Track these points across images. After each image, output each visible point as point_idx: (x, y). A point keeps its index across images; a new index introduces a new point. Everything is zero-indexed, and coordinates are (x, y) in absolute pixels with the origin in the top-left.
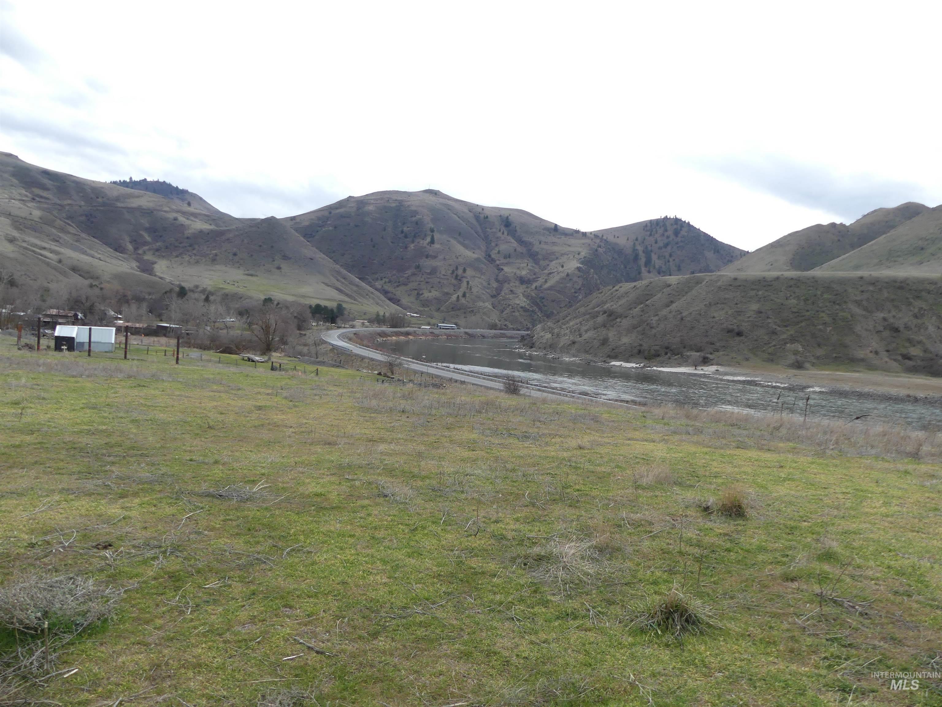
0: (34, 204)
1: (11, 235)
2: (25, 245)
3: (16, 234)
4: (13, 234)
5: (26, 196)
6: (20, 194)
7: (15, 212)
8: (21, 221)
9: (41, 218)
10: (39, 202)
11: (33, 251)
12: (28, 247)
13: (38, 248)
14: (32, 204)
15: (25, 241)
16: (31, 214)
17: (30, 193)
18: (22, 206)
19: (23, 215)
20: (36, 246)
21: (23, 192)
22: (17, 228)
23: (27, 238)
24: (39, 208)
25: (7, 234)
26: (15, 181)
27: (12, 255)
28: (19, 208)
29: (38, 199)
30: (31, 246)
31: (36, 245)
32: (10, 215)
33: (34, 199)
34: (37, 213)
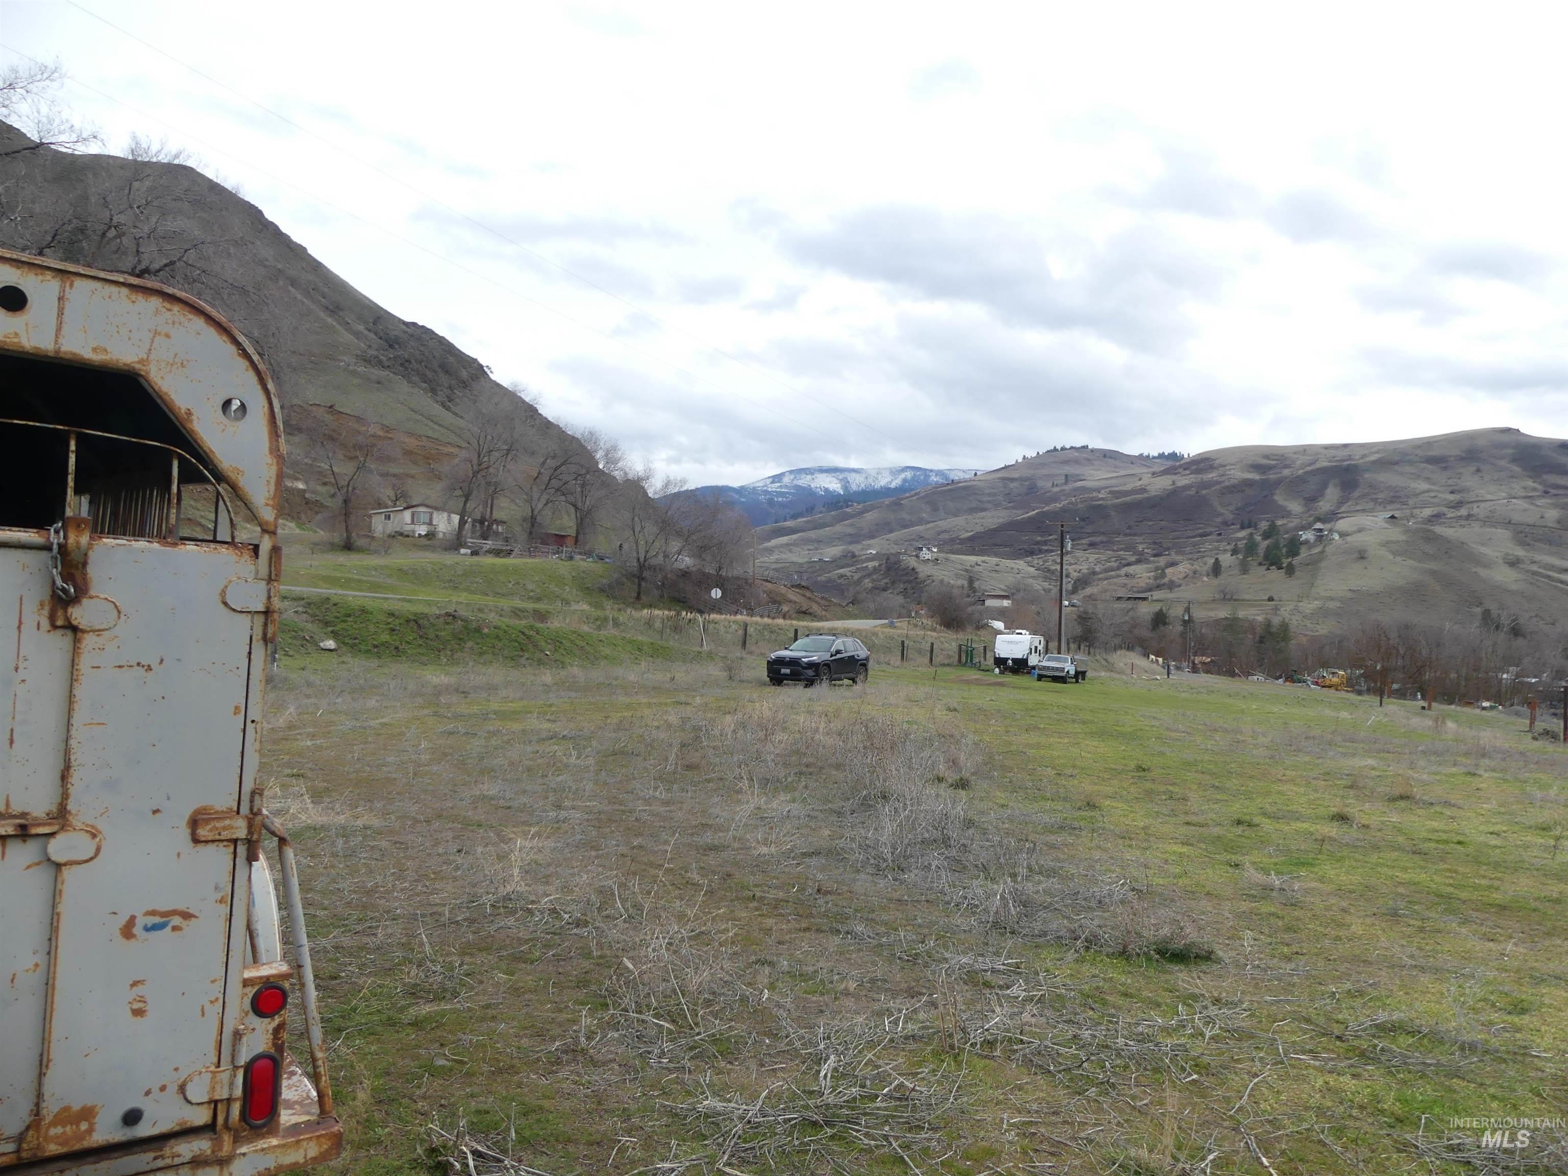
0: (1548, 501)
1: (1512, 555)
2: (1535, 568)
3: (1520, 552)
4: (1516, 553)
5: (1534, 489)
6: (1524, 488)
7: (1516, 517)
8: (1527, 530)
9: (1559, 522)
10: (1556, 495)
11: (1549, 577)
12: (1540, 570)
13: (1554, 571)
14: (1543, 500)
15: (1533, 562)
16: (1542, 517)
17: (1540, 483)
18: (1526, 506)
19: (1530, 521)
20: (1552, 568)
21: (1530, 483)
22: (1523, 543)
23: (1538, 557)
24: (1555, 506)
25: (1507, 554)
26: (1517, 469)
27: (1514, 587)
28: (1524, 510)
29: (1553, 491)
30: (1544, 568)
31: (1553, 566)
32: (1509, 523)
33: (1546, 492)
34: (1552, 515)
